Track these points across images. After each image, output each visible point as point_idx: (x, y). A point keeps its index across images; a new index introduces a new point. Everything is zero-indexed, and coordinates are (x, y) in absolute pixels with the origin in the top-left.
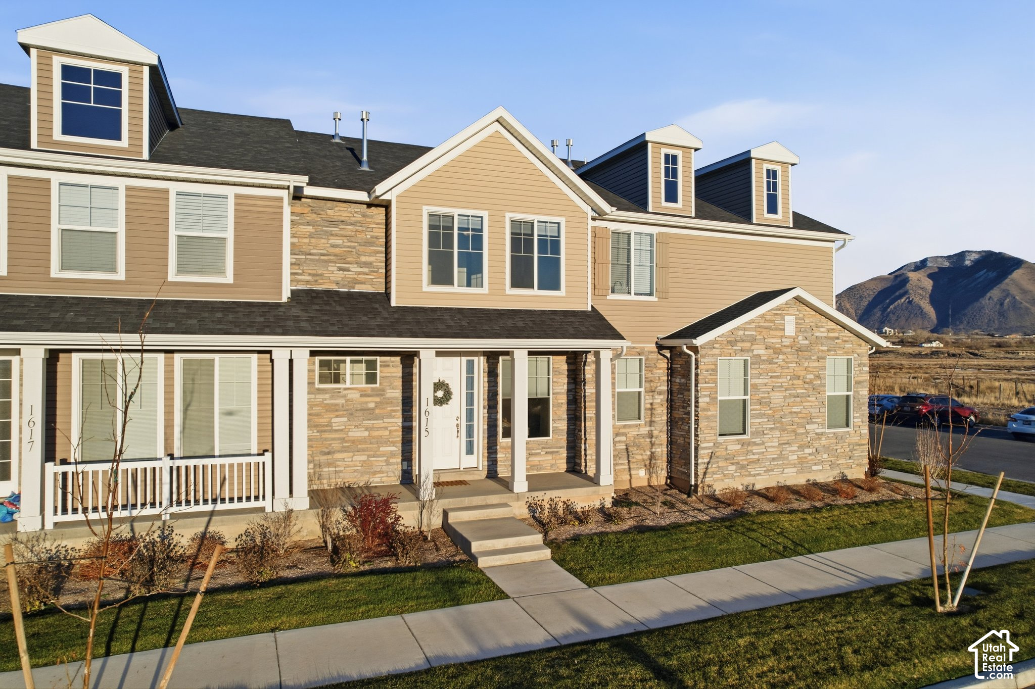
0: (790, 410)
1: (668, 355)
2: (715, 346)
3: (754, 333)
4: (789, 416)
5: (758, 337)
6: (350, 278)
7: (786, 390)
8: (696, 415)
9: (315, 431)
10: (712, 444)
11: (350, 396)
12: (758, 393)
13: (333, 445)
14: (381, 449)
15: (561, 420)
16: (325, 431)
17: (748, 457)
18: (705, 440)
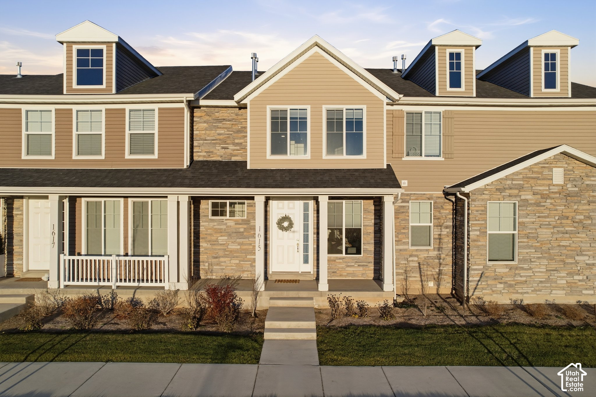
0: (558, 244)
1: (454, 200)
2: (485, 192)
3: (522, 182)
4: (558, 248)
5: (526, 186)
6: (229, 153)
7: (554, 227)
8: (468, 245)
9: (209, 244)
10: (482, 267)
11: (228, 224)
12: (526, 229)
13: (219, 253)
14: (248, 257)
15: (370, 243)
16: (215, 244)
17: (516, 279)
18: (475, 263)
